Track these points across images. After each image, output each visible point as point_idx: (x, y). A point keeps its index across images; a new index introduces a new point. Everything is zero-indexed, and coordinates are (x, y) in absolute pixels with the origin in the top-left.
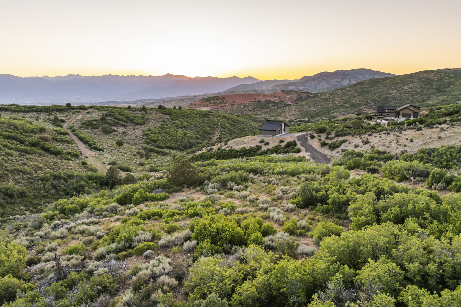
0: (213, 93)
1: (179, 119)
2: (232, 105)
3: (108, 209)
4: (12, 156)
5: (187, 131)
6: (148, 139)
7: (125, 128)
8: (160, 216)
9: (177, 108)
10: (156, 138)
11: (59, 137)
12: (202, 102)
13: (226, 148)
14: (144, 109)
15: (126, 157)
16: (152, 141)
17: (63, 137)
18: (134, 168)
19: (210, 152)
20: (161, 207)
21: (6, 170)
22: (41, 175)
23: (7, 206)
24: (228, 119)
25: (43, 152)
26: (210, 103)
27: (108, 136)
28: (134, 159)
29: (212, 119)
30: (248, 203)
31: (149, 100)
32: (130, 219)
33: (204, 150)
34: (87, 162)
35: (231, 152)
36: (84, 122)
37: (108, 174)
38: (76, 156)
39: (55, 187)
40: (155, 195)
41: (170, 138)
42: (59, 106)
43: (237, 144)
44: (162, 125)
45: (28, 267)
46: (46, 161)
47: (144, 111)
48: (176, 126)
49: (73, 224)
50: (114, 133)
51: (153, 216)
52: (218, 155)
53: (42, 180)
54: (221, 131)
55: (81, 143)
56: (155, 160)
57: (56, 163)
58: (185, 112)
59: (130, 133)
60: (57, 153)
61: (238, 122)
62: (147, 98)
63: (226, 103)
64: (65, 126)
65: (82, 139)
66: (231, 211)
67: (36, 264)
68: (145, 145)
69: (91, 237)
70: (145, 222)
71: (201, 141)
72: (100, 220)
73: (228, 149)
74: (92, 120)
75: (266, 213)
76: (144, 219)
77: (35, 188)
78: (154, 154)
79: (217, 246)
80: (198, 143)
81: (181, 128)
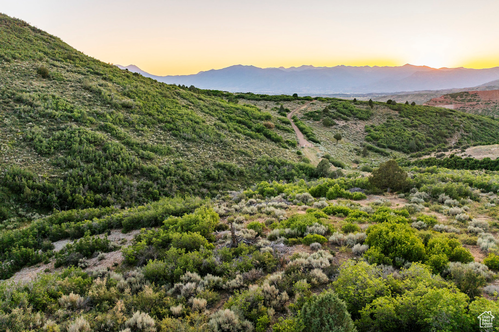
0: (463, 87)
1: (410, 117)
2: (487, 104)
3: (300, 198)
4: (239, 138)
5: (417, 131)
6: (369, 135)
7: (346, 122)
8: (346, 214)
9: (410, 104)
10: (378, 136)
11: (282, 125)
12: (445, 98)
13: (462, 156)
14: (370, 103)
15: (342, 152)
16: (373, 139)
17: (285, 126)
18: (347, 164)
19: (439, 158)
20: (351, 205)
21: (233, 150)
22: (259, 159)
23: (228, 181)
24: (476, 121)
25: (265, 138)
26: (455, 100)
27: (327, 129)
28: (349, 155)
29: (452, 119)
30: (455, 221)
31: (381, 94)
32: (315, 211)
33: (433, 155)
34: (302, 152)
35: (468, 162)
36: (307, 112)
37: (319, 167)
38: (293, 145)
39: (268, 172)
40: (350, 193)
41: (394, 137)
42: (287, 96)
43: (479, 153)
44: (388, 122)
45: (217, 231)
46: (265, 147)
47: (370, 105)
48: (405, 124)
49: (264, 204)
50: (334, 126)
51: (339, 213)
52: (449, 163)
53: (259, 163)
54: (462, 135)
55: (300, 133)
56: (373, 159)
57: (274, 150)
58: (419, 109)
59: (350, 127)
60: (277, 141)
61: (490, 126)
62: (379, 92)
63: (479, 101)
64: (289, 115)
65: (301, 130)
66: (428, 226)
67: (224, 230)
68: (365, 142)
69: (274, 219)
70: (329, 217)
71: (432, 145)
72: (288, 206)
73: (464, 157)
74: (315, 112)
75: (473, 238)
76: (329, 214)
77: (252, 170)
78: (372, 153)
79: (387, 256)
80: (428, 146)
81: (410, 127)
